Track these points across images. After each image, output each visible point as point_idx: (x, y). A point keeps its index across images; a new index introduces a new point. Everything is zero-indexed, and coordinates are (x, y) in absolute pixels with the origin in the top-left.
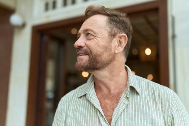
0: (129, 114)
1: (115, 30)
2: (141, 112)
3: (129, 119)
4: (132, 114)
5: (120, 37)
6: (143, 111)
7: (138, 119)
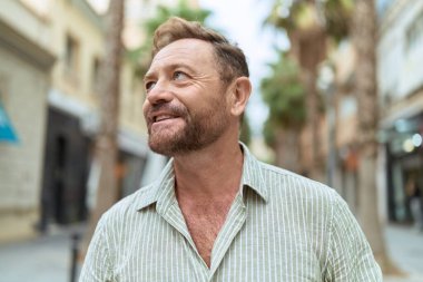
0: (249, 245)
1: (231, 69)
2: (272, 241)
3: (249, 254)
4: (255, 244)
5: (238, 85)
6: (277, 238)
7: (266, 254)
